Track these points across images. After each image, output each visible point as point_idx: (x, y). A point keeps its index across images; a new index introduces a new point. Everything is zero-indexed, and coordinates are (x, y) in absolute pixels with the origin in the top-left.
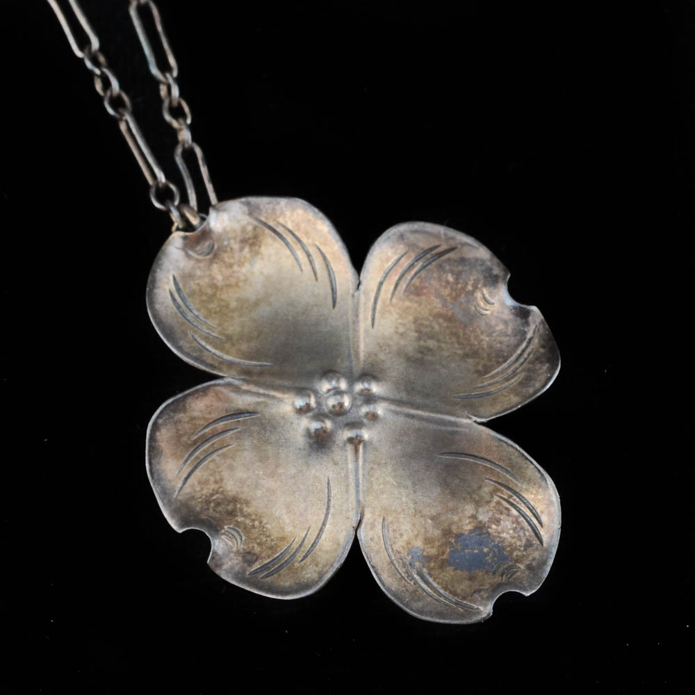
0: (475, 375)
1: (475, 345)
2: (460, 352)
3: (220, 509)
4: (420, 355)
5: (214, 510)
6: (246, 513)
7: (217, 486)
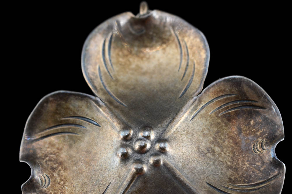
0: (228, 180)
1: (239, 164)
2: (229, 163)
3: (49, 163)
4: (206, 151)
5: (46, 162)
6: (61, 174)
7: (57, 151)
